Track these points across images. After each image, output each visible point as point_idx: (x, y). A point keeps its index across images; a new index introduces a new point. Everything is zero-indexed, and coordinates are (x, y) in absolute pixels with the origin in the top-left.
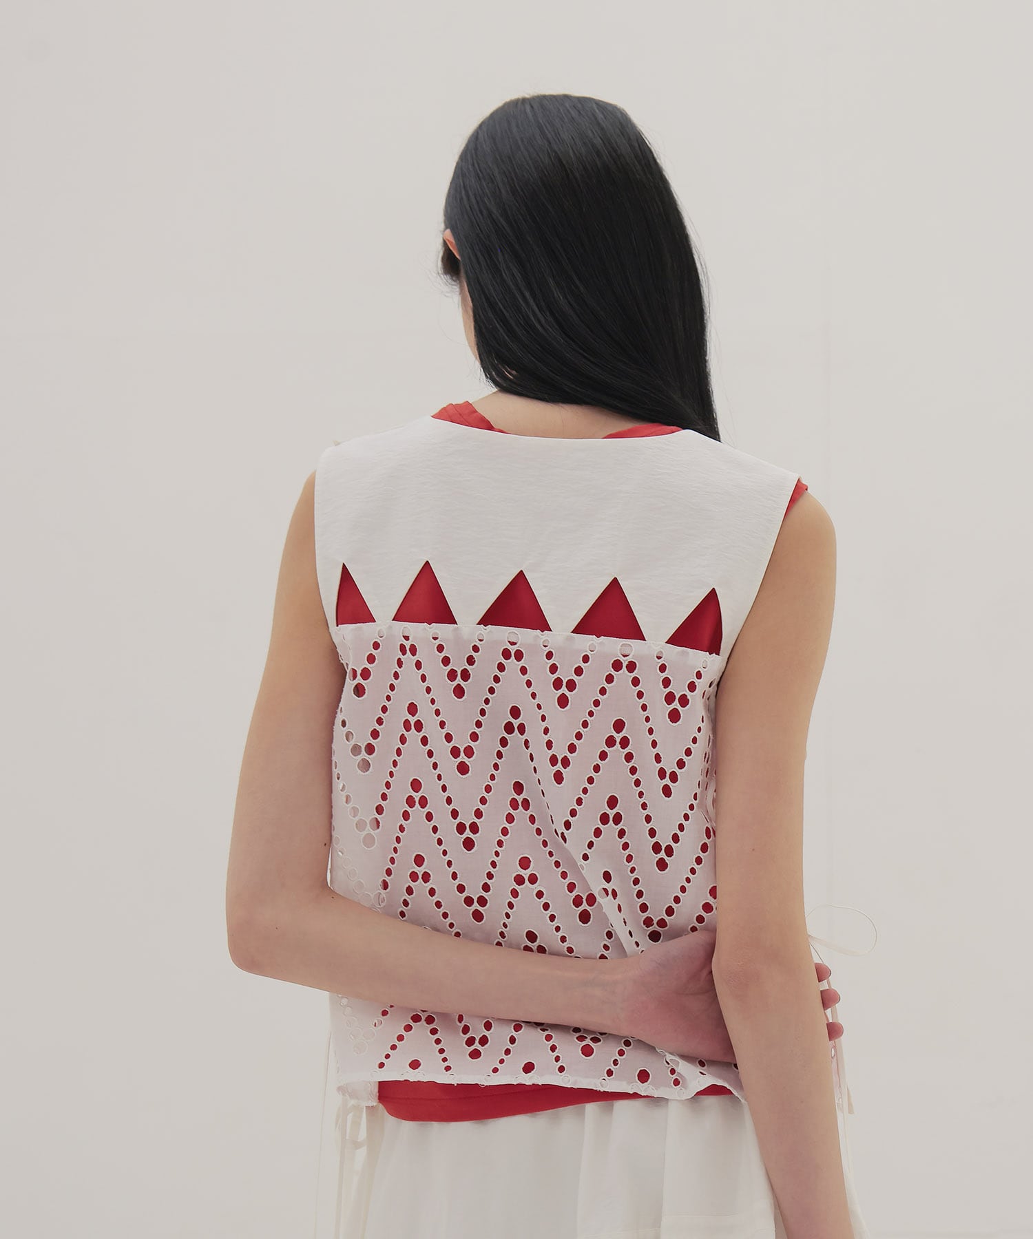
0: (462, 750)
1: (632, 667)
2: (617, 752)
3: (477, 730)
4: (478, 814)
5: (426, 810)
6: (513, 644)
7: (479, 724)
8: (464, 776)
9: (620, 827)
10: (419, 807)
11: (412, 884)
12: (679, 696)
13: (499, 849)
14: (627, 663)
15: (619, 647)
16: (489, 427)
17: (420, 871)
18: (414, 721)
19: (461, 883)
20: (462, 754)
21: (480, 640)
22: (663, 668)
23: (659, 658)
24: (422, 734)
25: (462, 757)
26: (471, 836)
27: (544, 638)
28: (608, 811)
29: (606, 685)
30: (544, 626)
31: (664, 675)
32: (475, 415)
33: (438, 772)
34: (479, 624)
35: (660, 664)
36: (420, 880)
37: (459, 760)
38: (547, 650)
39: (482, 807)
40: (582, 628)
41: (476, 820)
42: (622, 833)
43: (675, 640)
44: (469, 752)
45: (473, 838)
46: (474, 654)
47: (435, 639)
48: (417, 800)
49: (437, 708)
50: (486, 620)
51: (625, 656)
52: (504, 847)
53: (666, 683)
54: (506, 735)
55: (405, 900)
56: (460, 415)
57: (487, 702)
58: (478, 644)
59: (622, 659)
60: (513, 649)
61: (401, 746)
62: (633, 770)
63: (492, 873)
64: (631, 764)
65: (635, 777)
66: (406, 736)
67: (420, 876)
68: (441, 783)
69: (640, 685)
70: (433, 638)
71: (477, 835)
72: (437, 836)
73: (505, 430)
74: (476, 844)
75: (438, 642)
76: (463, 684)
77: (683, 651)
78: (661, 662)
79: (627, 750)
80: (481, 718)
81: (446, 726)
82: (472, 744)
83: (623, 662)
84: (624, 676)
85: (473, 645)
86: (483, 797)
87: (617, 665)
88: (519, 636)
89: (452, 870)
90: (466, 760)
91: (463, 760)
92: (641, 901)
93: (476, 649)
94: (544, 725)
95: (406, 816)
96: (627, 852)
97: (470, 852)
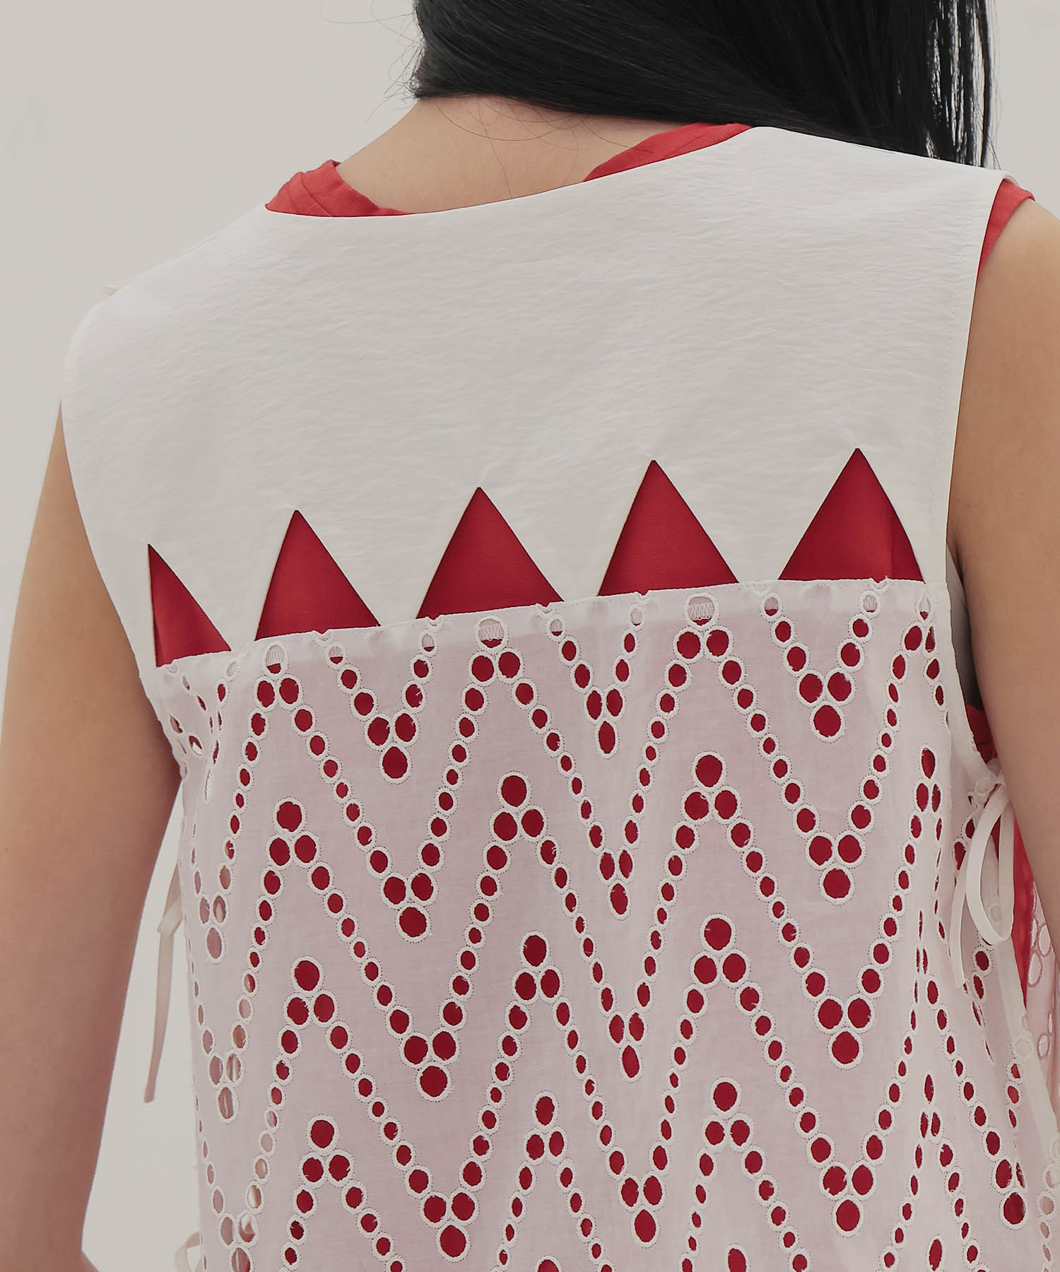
0: (408, 885)
1: (719, 642)
2: (712, 827)
3: (436, 841)
4: (453, 1014)
5: (331, 1024)
6: (492, 643)
7: (439, 827)
8: (417, 939)
9: (742, 984)
10: (316, 1019)
11: (310, 1187)
12: (828, 679)
13: (499, 1084)
14: (707, 635)
15: (687, 606)
16: (368, 208)
17: (325, 1156)
18: (294, 841)
19: (418, 1168)
20: (409, 892)
21: (429, 649)
22: (783, 631)
23: (771, 612)
24: (313, 865)
25: (411, 899)
26: (440, 1063)
27: (550, 617)
28: (711, 953)
29: (672, 690)
30: (546, 594)
31: (789, 645)
32: (338, 190)
33: (355, 938)
34: (420, 616)
35: (776, 624)
36: (327, 1174)
37: (404, 905)
38: (562, 640)
39: (459, 1000)
40: (614, 583)
41: (449, 1028)
42: (749, 999)
43: (796, 570)
44: (423, 887)
45: (441, 1067)
46: (419, 682)
47: (337, 660)
48: (310, 1006)
49: (353, 802)
50: (433, 606)
51: (701, 622)
52: (510, 1079)
53: (797, 658)
54: (501, 843)
55: (295, 1224)
56: (312, 196)
57: (452, 777)
58: (424, 656)
59: (696, 629)
60: (494, 655)
61: (268, 897)
62: (754, 861)
63: (486, 1138)
64: (747, 850)
65: (761, 874)
66: (277, 874)
67: (326, 1167)
68: (364, 961)
69: (742, 678)
70: (332, 659)
71: (453, 1059)
72: (359, 1075)
73: (400, 209)
74: (449, 1080)
75: (342, 667)
76: (401, 745)
77: (819, 588)
78: (776, 619)
79: (733, 821)
80: (443, 814)
81: (373, 837)
82: (428, 870)
83: (699, 635)
84: (706, 664)
85: (414, 660)
86: (460, 977)
87: (688, 645)
88: (503, 624)
89: (397, 1143)
90: (419, 904)
91: (412, 906)
92: (814, 1135)
93: (421, 669)
94: (580, 798)
95: (289, 1042)
96: (769, 1037)
97: (437, 1098)
